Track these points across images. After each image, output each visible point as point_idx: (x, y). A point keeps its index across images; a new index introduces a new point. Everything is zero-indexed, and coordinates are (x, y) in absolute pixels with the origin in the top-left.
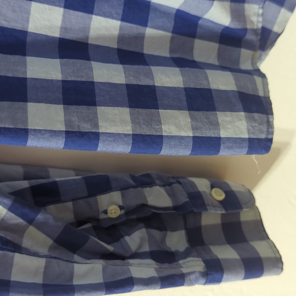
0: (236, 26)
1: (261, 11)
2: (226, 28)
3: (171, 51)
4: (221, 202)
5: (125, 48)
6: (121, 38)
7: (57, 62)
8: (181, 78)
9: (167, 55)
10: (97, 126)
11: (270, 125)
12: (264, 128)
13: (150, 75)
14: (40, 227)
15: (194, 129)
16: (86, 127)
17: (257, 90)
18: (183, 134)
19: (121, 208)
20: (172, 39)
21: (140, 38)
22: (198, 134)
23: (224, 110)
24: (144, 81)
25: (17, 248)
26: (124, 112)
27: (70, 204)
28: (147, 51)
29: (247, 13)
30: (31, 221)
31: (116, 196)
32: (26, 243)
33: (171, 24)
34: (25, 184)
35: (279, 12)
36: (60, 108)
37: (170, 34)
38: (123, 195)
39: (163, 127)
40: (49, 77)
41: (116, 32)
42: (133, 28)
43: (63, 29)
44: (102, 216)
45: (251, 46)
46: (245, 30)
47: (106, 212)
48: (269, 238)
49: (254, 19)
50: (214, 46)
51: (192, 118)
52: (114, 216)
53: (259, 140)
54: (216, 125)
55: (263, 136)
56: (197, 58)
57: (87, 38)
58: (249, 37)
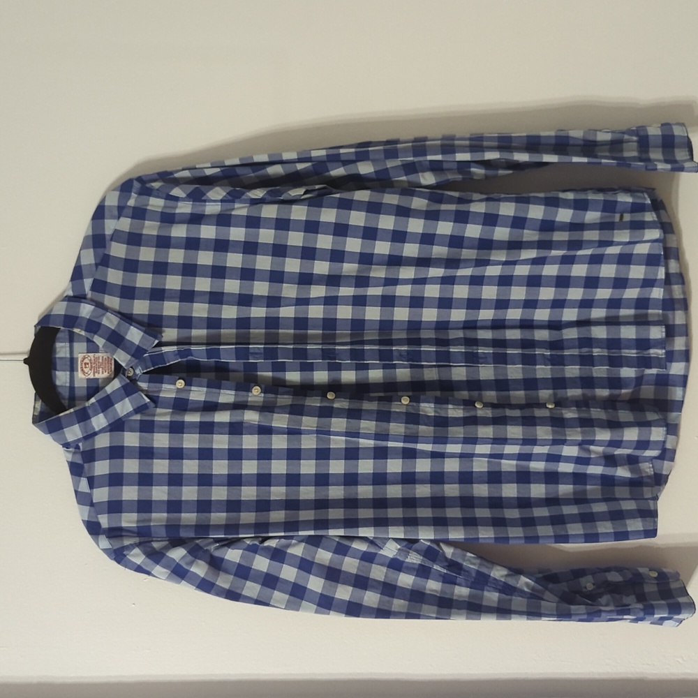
0: (635, 476)
1: (651, 465)
2: (631, 478)
3: (602, 495)
4: (655, 578)
5: (577, 497)
6: (575, 493)
7: (546, 508)
8: (606, 507)
9: (600, 497)
10: (567, 532)
11: (655, 523)
12: (652, 524)
13: (591, 508)
14: (551, 591)
15: (614, 528)
16: (563, 533)
17: (650, 507)
18: (609, 531)
19: (594, 584)
20: (602, 489)
21: (585, 491)
22: (616, 531)
23: (629, 518)
24: (589, 511)
25: (543, 599)
26: (579, 525)
27: (565, 584)
28: (589, 497)
29: (641, 468)
30: (547, 589)
31: (590, 578)
32: (545, 597)
33: (599, 482)
34: (541, 575)
35: (663, 463)
36: (550, 527)
37: (599, 487)
38: (593, 577)
39: (599, 529)
40: (544, 515)
41: (572, 491)
42: (579, 487)
43: (546, 493)
44: (584, 590)
45: (648, 485)
46: (642, 477)
47: (586, 588)
48: (688, 595)
49: (648, 470)
50: (627, 488)
51: (613, 524)
52: (590, 589)
53: (650, 530)
54: (626, 525)
55: (652, 528)
56: (617, 496)
57: (558, 496)
58: (646, 480)
